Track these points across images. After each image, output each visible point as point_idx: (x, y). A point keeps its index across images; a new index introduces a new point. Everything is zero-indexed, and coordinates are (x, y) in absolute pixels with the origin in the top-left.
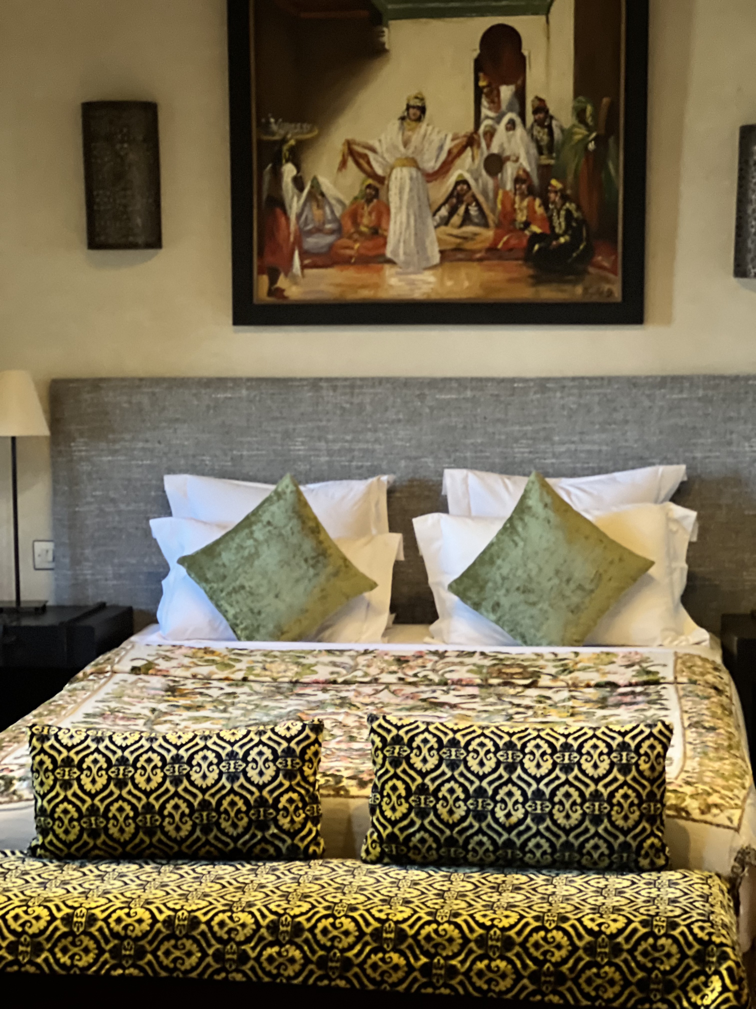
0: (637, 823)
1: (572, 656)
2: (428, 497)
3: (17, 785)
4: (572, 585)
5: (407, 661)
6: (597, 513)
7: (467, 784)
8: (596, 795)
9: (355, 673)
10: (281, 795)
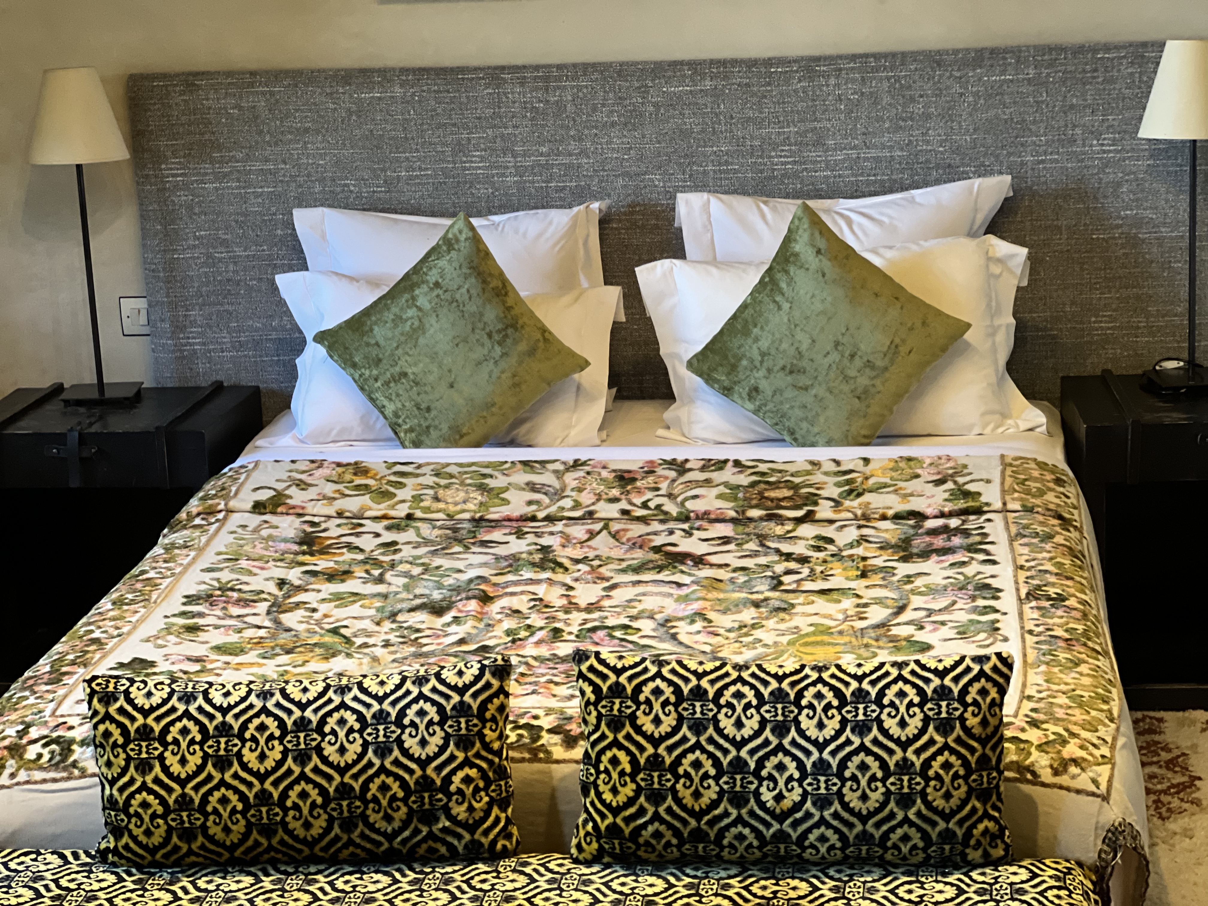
0: (964, 802)
1: (859, 465)
2: (657, 227)
3: (79, 753)
4: (858, 362)
5: (634, 480)
6: (889, 254)
7: (719, 754)
8: (905, 766)
9: (561, 503)
10: (453, 772)
